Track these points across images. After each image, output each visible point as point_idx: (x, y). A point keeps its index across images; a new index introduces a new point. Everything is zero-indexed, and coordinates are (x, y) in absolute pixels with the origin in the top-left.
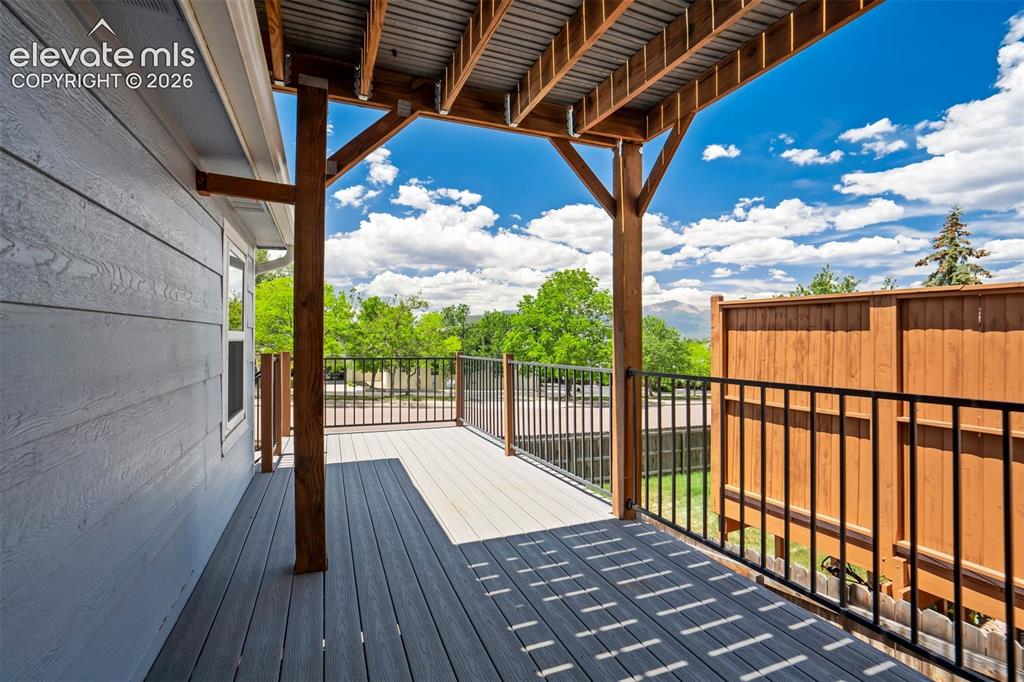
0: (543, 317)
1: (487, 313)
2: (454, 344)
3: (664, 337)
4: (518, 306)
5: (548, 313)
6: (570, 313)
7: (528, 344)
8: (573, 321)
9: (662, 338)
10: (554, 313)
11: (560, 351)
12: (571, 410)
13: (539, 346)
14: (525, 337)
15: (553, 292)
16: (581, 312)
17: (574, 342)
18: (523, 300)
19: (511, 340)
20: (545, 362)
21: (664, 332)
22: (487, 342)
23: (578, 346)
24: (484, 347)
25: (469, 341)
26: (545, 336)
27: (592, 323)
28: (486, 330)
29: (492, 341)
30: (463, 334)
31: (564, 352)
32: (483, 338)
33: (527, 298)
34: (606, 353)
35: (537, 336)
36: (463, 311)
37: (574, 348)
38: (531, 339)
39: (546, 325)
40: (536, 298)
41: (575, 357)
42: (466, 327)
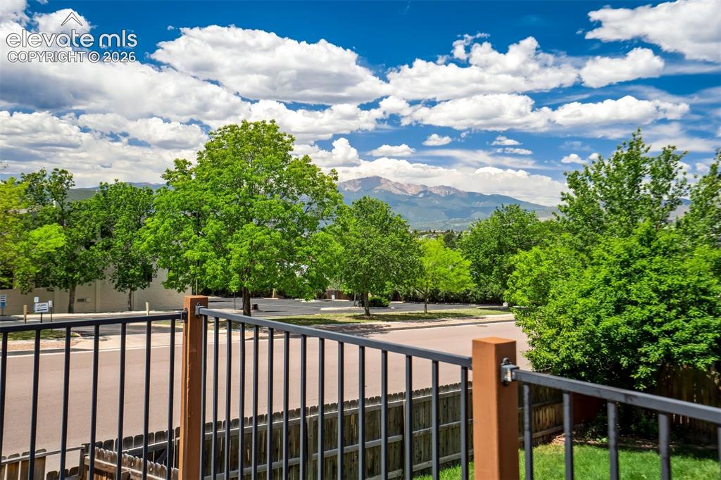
0: (209, 196)
1: (103, 187)
2: (51, 238)
3: (386, 229)
4: (164, 177)
5: (216, 190)
6: (252, 192)
7: (185, 239)
8: (258, 203)
9: (385, 231)
10: (228, 189)
11: (238, 249)
12: (250, 345)
13: (203, 242)
14: (178, 228)
15: (224, 158)
16: (269, 191)
17: (260, 236)
18: (173, 168)
19: (155, 232)
20: (214, 266)
21: (387, 223)
22: (106, 233)
23: (268, 242)
24: (100, 242)
25: (74, 232)
26: (212, 226)
27: (287, 208)
28: (103, 213)
29: (115, 232)
30: (62, 219)
31: (245, 252)
32: (98, 226)
33: (181, 164)
34: (308, 253)
35: (198, 226)
36: (61, 180)
37: (260, 246)
38: (189, 230)
39: (215, 209)
40: (195, 163)
41: (261, 259)
42: (67, 208)
